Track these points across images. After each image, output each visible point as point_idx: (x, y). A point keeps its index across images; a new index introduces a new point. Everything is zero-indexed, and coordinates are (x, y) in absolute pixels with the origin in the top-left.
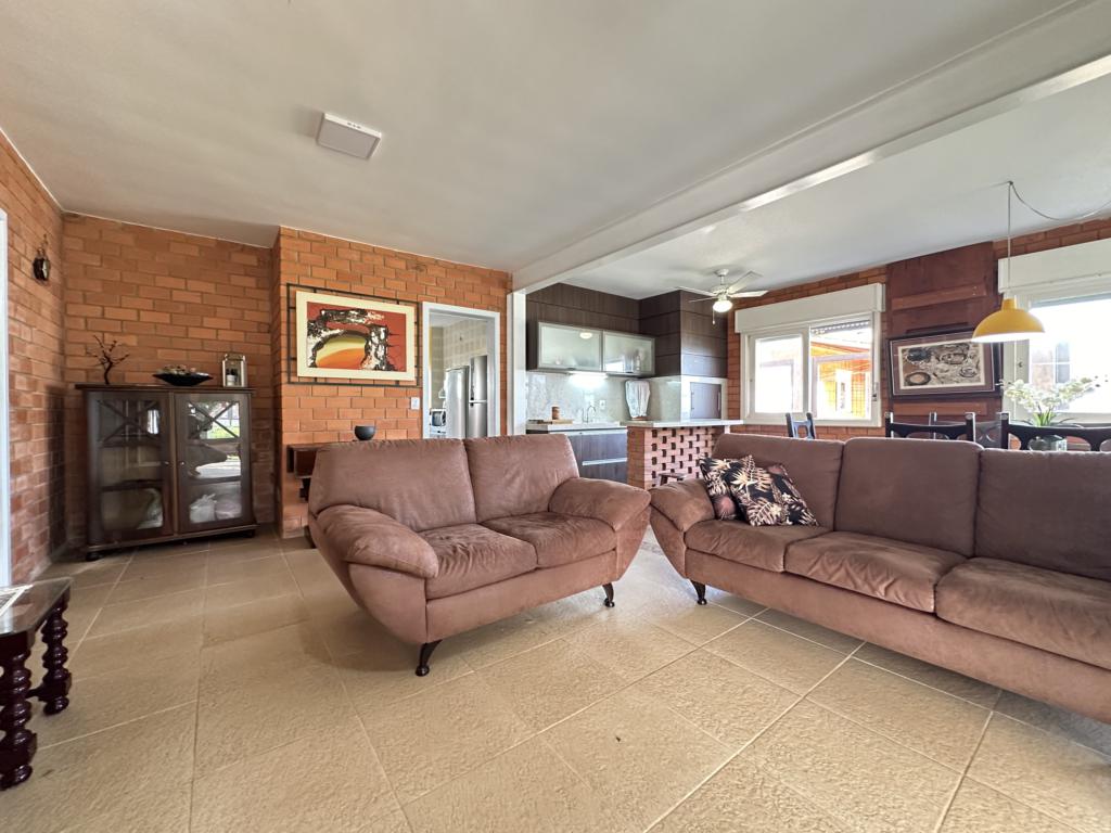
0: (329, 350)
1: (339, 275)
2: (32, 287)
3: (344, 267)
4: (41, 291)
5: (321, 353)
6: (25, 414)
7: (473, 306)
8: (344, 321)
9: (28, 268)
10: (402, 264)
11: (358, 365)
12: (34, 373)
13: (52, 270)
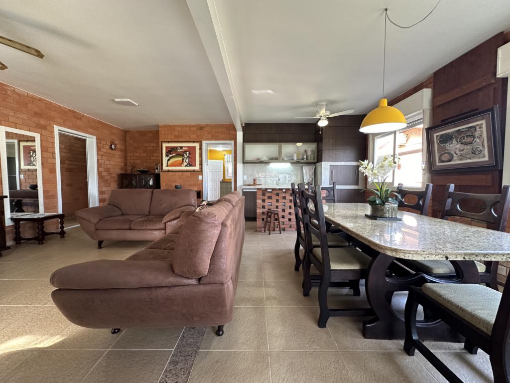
0: (172, 160)
1: (176, 136)
2: (110, 151)
3: (177, 133)
4: (113, 152)
5: (169, 162)
6: (107, 180)
7: (223, 140)
8: (176, 151)
9: (108, 147)
10: (195, 129)
11: (180, 165)
12: (111, 171)
13: (118, 146)
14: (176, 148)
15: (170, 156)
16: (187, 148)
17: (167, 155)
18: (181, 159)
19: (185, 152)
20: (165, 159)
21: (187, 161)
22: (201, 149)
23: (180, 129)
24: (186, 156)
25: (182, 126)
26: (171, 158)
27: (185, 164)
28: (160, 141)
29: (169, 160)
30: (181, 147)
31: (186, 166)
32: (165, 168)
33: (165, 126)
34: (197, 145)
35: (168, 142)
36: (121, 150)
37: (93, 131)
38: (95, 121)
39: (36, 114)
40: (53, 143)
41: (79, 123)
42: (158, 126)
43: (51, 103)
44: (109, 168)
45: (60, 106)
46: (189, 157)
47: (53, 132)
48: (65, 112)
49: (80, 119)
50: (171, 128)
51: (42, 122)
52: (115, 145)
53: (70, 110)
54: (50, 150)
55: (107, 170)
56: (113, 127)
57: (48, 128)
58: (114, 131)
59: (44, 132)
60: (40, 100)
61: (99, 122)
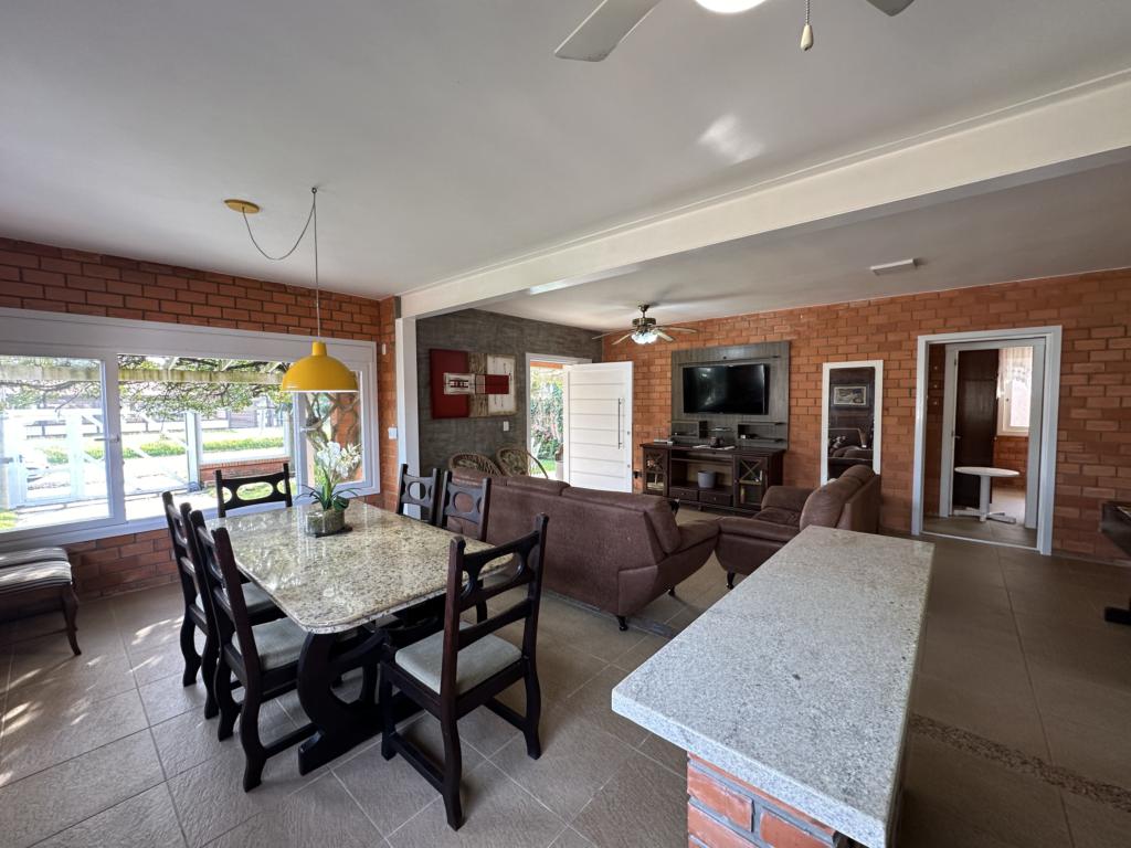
37: (1054, 313)
39: (879, 329)
40: (913, 371)
41: (994, 309)
45: (938, 294)
47: (914, 350)
48: (951, 300)
49: (1003, 297)
51: (891, 337)
54: (905, 383)
57: (905, 345)
59: (894, 355)
60: (892, 301)
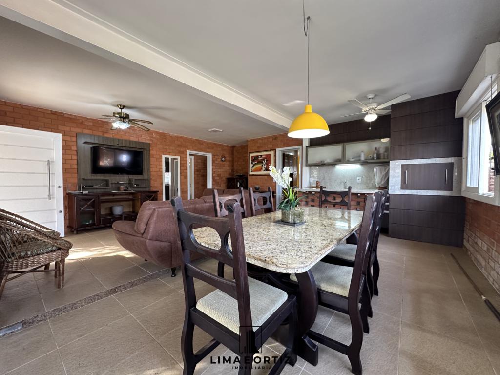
0: (255, 167)
1: (258, 147)
2: (221, 162)
3: (259, 145)
4: (224, 162)
5: (253, 168)
6: (218, 182)
7: (293, 146)
8: (258, 159)
9: (219, 160)
10: (271, 139)
11: (260, 171)
12: (221, 176)
13: (227, 158)
14: (258, 156)
15: (254, 163)
16: (265, 156)
17: (252, 163)
18: (261, 165)
19: (264, 159)
20: (251, 166)
21: (265, 166)
22: (275, 156)
23: (261, 141)
24: (264, 163)
25: (262, 139)
26: (254, 165)
27: (264, 169)
28: (249, 152)
29: (253, 166)
30: (261, 156)
31: (264, 171)
32: (251, 173)
33: (251, 140)
34: (272, 153)
35: (253, 153)
36: (229, 161)
37: (210, 150)
38: (211, 143)
39: (179, 146)
41: (202, 146)
42: (247, 141)
43: (186, 138)
44: (220, 174)
45: (191, 139)
46: (266, 163)
47: (187, 155)
48: (194, 141)
49: (202, 144)
50: (255, 141)
51: (182, 150)
52: (225, 158)
53: (197, 140)
54: (185, 165)
55: (219, 175)
56: (224, 146)
57: (185, 153)
58: (225, 148)
59: (182, 155)
61: (215, 144)
